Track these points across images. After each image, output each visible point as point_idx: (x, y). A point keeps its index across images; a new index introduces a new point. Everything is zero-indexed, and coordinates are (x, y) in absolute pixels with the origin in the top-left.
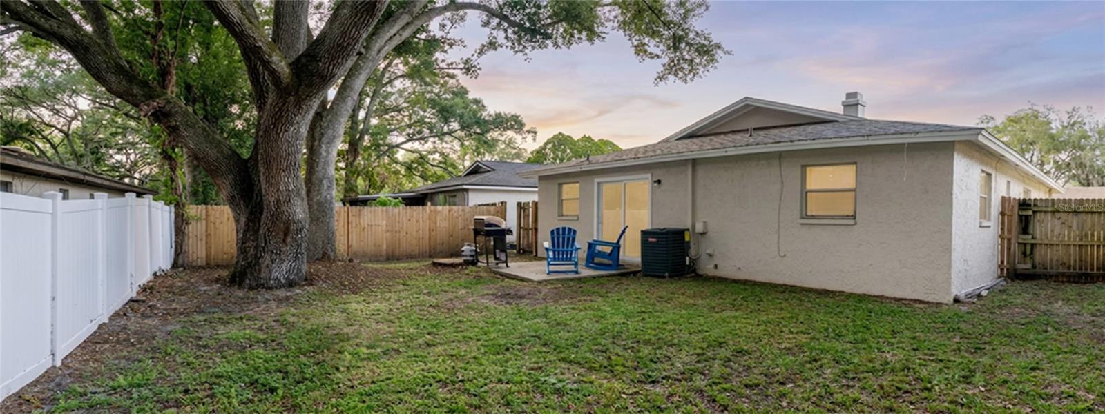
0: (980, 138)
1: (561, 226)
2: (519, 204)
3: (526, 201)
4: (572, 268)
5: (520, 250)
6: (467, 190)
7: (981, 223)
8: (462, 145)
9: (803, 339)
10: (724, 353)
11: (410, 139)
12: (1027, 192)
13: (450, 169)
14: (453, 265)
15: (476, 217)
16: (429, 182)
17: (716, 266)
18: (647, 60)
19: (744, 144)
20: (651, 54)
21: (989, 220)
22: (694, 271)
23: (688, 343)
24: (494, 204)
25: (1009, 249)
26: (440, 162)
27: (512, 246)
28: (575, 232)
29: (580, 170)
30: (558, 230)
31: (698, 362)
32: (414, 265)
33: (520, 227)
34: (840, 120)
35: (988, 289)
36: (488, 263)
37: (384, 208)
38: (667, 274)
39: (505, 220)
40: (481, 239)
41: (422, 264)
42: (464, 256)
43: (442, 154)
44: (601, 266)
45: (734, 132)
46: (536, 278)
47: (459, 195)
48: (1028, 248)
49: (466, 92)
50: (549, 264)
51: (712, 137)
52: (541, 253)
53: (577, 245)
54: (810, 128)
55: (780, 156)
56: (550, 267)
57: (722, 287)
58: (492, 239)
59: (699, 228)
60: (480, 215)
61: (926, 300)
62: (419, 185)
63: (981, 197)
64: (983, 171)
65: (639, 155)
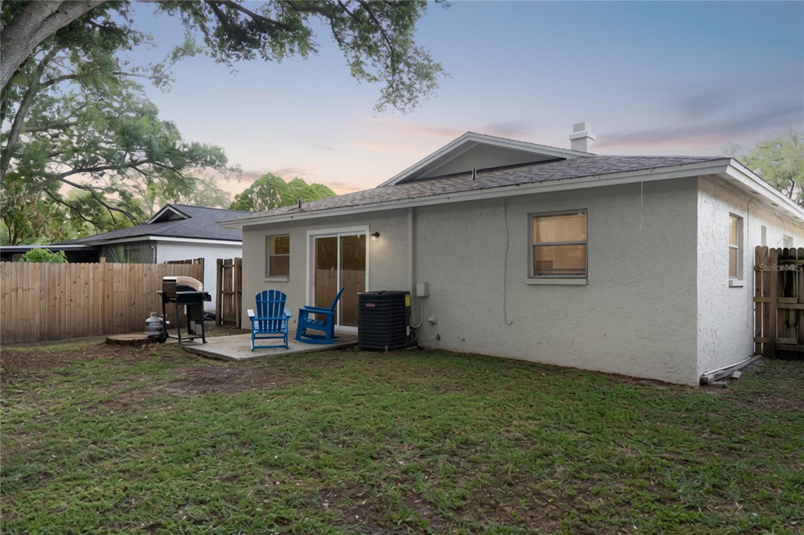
0: (730, 171)
1: (268, 288)
2: (219, 262)
3: (228, 258)
4: (280, 342)
5: (221, 320)
6: (155, 242)
7: (730, 282)
8: (150, 182)
9: (531, 426)
10: (448, 444)
11: (79, 169)
12: (788, 239)
13: (134, 214)
14: (132, 343)
15: (165, 278)
16: (105, 231)
17: (438, 338)
18: (364, 81)
19: (466, 188)
20: (368, 75)
21: (741, 279)
22: (416, 343)
23: (410, 433)
24: (189, 262)
25: (767, 316)
26: (120, 205)
27: (211, 317)
28: (284, 296)
29: (290, 219)
30: (265, 293)
31: (422, 456)
32: (81, 345)
33: (220, 292)
34: (568, 158)
35: (740, 370)
36: (180, 339)
37: (37, 264)
38: (386, 347)
39: (202, 281)
40: (170, 306)
41: (93, 343)
42: (149, 330)
43: (123, 194)
44: (314, 339)
45: (456, 175)
46: (237, 356)
47: (144, 248)
48: (792, 316)
49: (156, 113)
50: (254, 338)
51: (433, 181)
52: (245, 324)
53: (287, 312)
54: (535, 169)
55: (506, 202)
56: (256, 341)
57: (445, 362)
58: (185, 306)
59: (420, 292)
60: (170, 275)
61: (666, 380)
62: (91, 233)
63: (730, 248)
64: (731, 215)
65: (357, 202)
